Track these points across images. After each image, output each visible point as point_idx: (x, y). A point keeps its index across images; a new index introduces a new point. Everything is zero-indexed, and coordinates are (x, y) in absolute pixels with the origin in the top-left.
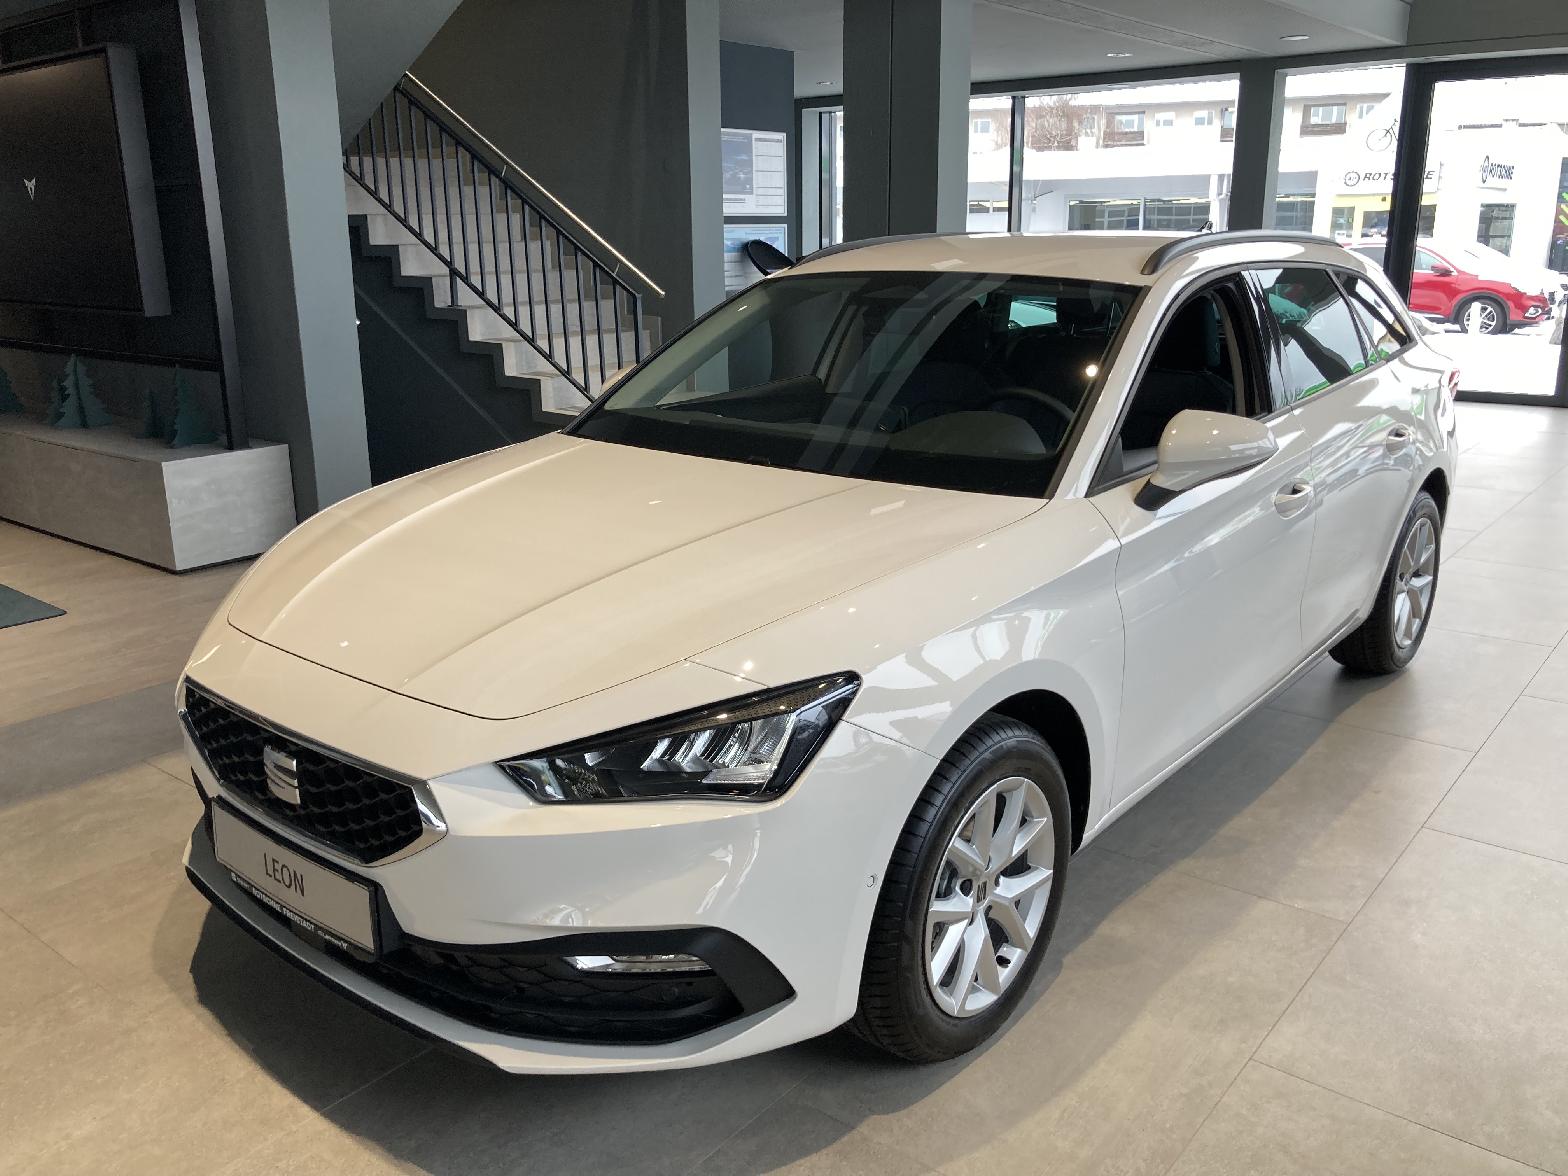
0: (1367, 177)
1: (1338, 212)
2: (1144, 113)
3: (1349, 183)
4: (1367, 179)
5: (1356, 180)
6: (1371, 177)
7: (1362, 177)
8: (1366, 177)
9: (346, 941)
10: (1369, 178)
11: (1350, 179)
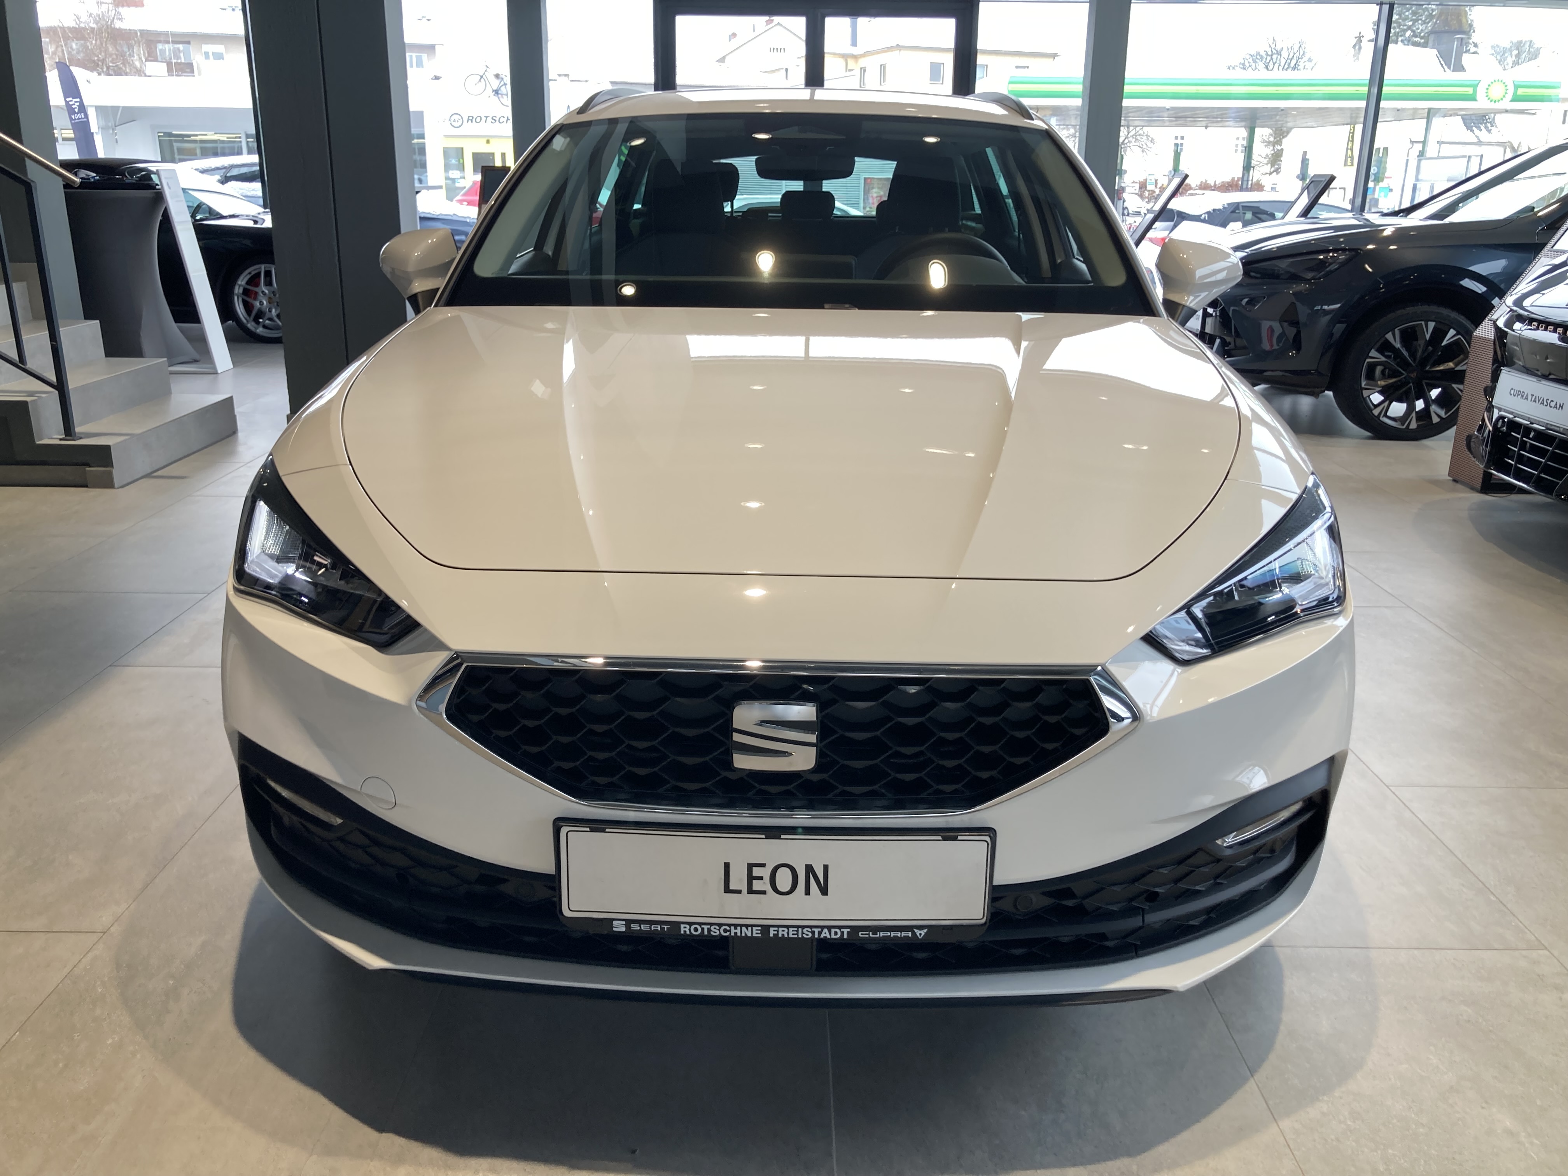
0: (470, 119)
1: (446, 152)
2: (189, 43)
3: (454, 124)
4: (470, 121)
5: (460, 122)
6: (474, 120)
7: (465, 120)
8: (468, 120)
9: (920, 928)
10: (472, 120)
11: (454, 121)
